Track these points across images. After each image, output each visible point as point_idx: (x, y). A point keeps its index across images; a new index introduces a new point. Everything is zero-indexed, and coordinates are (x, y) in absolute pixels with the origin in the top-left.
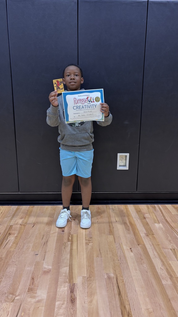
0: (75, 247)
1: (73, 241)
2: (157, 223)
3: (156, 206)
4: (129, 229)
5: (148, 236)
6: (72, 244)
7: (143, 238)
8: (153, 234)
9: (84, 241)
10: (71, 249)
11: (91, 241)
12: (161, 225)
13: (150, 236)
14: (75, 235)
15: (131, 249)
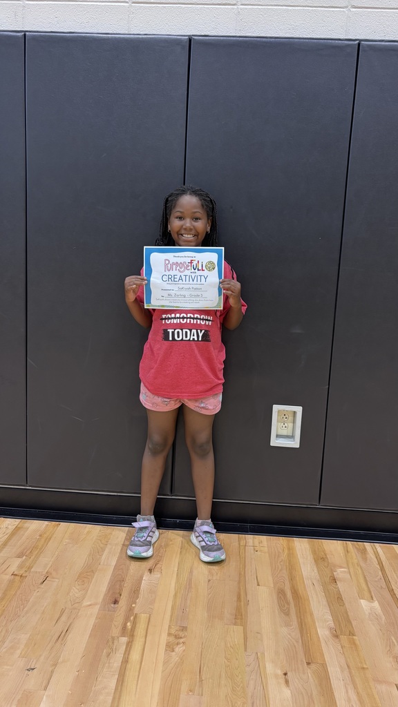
0: (135, 656)
1: (135, 633)
2: (367, 600)
3: (368, 545)
4: (289, 610)
5: (337, 636)
6: (129, 645)
7: (323, 645)
8: (352, 634)
9: (164, 639)
10: (126, 661)
11: (182, 640)
12: (376, 604)
13: (344, 638)
14: (143, 617)
15: (285, 674)
